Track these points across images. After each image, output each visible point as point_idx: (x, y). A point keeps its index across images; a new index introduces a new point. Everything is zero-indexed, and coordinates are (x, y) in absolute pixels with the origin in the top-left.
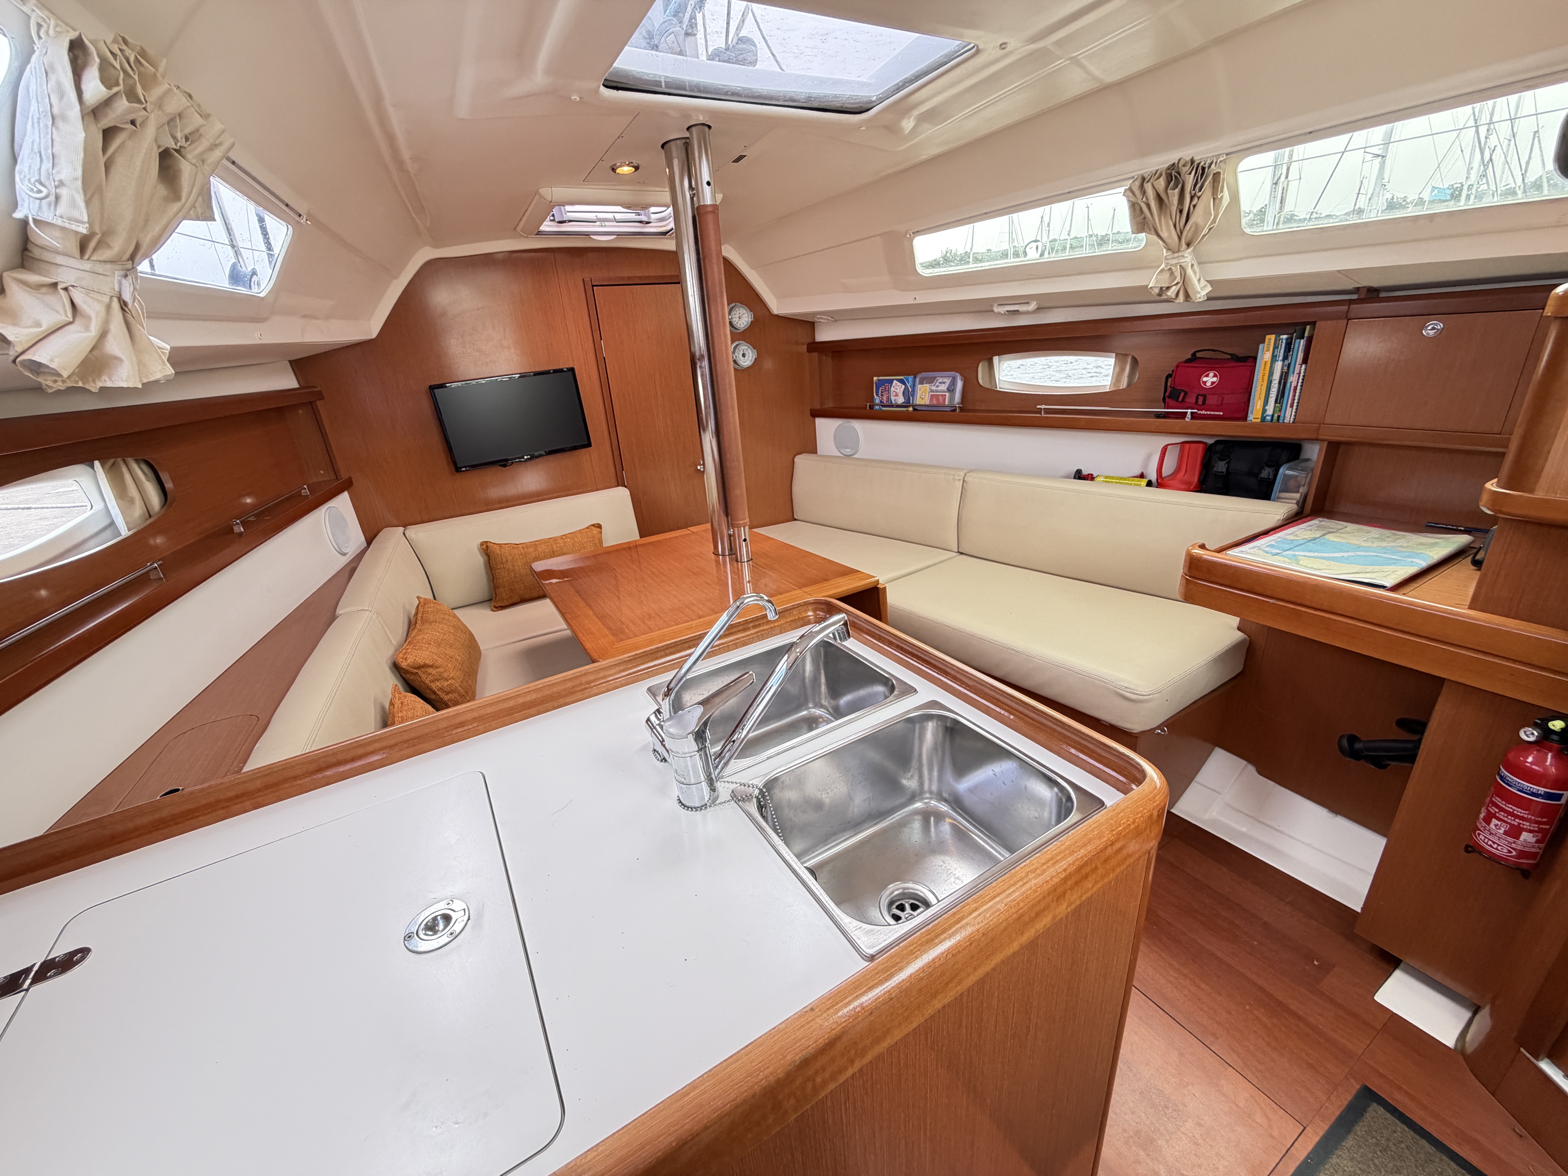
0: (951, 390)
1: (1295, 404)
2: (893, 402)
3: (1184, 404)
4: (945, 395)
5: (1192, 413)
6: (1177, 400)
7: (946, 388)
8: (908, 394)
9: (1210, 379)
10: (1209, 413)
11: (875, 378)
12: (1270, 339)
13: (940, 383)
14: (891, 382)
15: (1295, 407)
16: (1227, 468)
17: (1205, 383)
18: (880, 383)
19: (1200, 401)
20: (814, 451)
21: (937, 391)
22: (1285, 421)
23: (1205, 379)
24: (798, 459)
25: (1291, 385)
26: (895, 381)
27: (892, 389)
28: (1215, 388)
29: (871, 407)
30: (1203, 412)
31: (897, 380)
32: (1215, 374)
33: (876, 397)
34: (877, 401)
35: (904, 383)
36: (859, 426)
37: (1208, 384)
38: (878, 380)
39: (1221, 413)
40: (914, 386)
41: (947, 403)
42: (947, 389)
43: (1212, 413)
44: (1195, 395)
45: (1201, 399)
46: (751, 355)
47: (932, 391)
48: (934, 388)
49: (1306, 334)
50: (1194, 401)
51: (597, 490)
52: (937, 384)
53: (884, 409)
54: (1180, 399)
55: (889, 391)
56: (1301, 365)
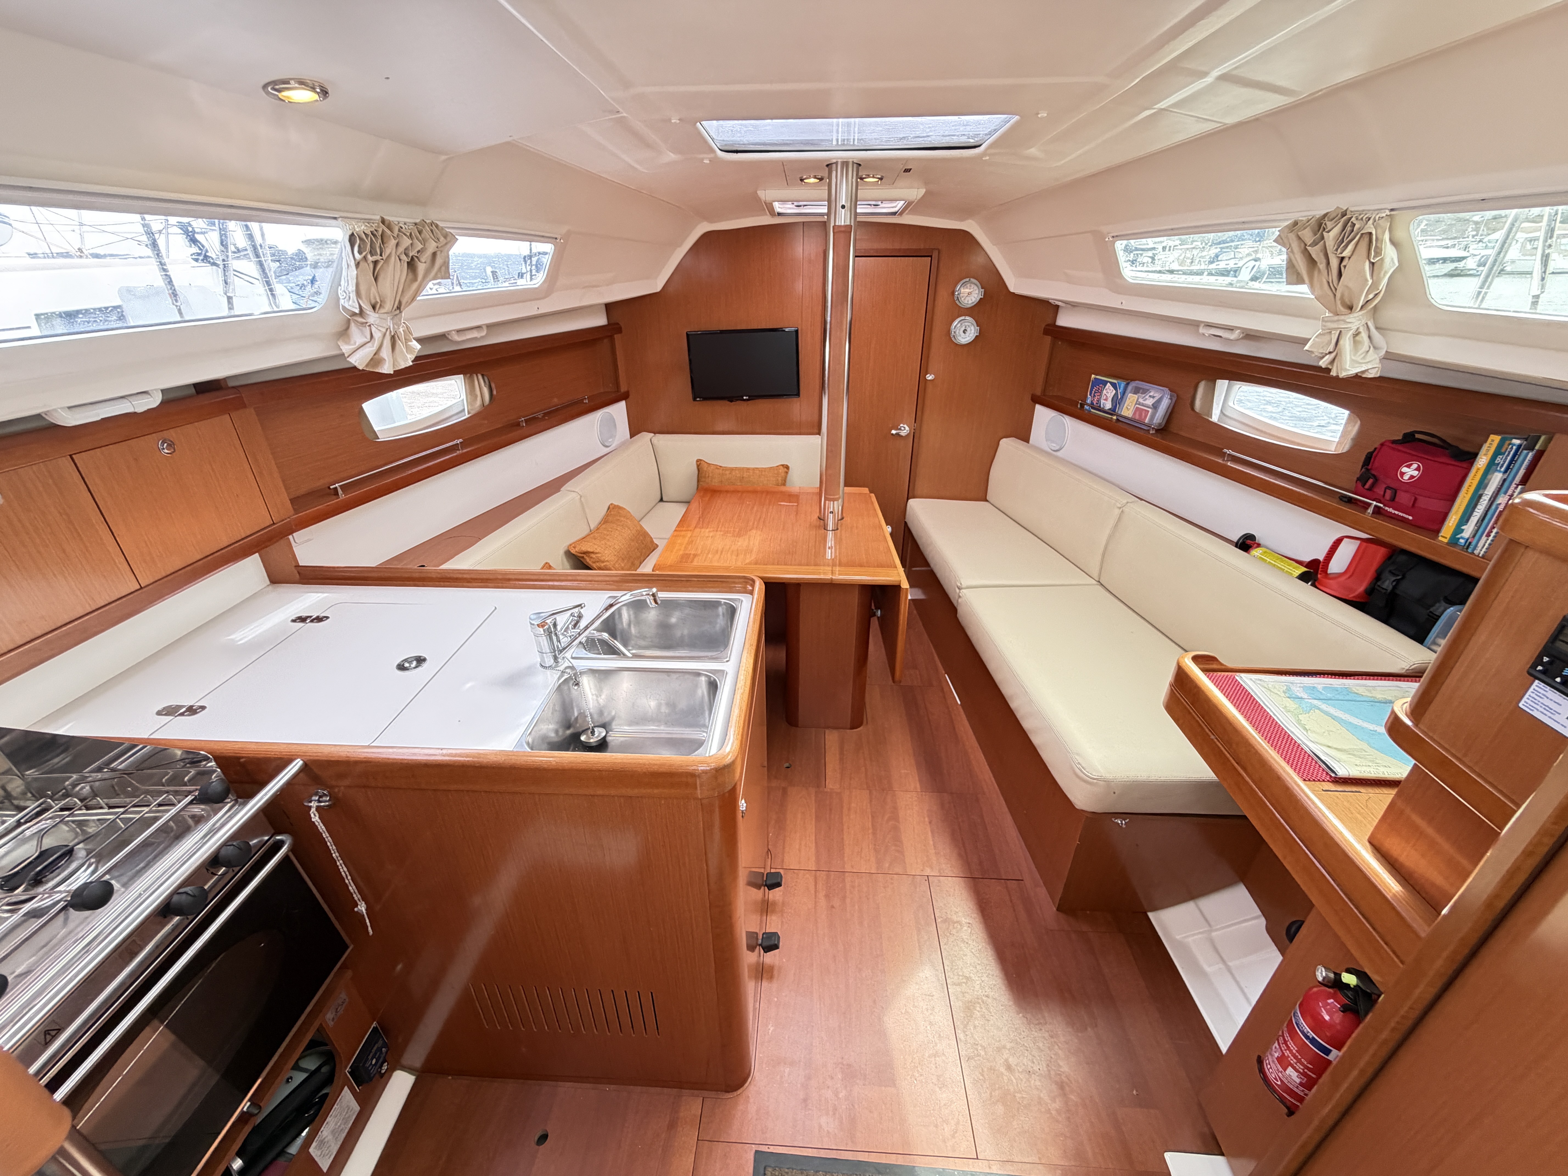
0: (1155, 407)
1: (1493, 534)
2: (1102, 406)
3: (1370, 493)
4: (1148, 411)
5: (1376, 506)
6: (1364, 485)
7: (1151, 404)
8: (1117, 401)
9: (1410, 472)
10: (1396, 512)
11: (1093, 376)
12: (1493, 441)
13: (1150, 396)
14: (1105, 383)
15: (1491, 538)
16: (1394, 587)
17: (1403, 474)
18: (1097, 382)
19: (1388, 496)
20: (1025, 437)
21: (1143, 405)
22: (1476, 552)
23: (1404, 469)
24: (1004, 442)
25: (1497, 508)
26: (1109, 384)
27: (1105, 392)
28: (1414, 483)
29: (1082, 406)
30: (1390, 510)
31: (1111, 383)
32: (1419, 466)
33: (1089, 396)
34: (1089, 401)
35: (1115, 388)
36: (1069, 422)
37: (1406, 477)
38: (1095, 378)
39: (1410, 518)
40: (1124, 393)
41: (1147, 421)
42: (1153, 405)
43: (1400, 514)
44: (1385, 486)
45: (1389, 493)
46: (973, 331)
47: (1138, 403)
48: (1141, 400)
49: (1537, 447)
50: (1382, 493)
51: (800, 434)
52: (1147, 397)
53: (1092, 410)
54: (1367, 486)
55: (1101, 393)
56: (1518, 485)
